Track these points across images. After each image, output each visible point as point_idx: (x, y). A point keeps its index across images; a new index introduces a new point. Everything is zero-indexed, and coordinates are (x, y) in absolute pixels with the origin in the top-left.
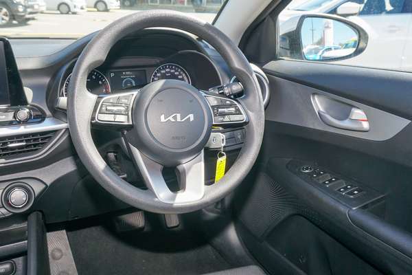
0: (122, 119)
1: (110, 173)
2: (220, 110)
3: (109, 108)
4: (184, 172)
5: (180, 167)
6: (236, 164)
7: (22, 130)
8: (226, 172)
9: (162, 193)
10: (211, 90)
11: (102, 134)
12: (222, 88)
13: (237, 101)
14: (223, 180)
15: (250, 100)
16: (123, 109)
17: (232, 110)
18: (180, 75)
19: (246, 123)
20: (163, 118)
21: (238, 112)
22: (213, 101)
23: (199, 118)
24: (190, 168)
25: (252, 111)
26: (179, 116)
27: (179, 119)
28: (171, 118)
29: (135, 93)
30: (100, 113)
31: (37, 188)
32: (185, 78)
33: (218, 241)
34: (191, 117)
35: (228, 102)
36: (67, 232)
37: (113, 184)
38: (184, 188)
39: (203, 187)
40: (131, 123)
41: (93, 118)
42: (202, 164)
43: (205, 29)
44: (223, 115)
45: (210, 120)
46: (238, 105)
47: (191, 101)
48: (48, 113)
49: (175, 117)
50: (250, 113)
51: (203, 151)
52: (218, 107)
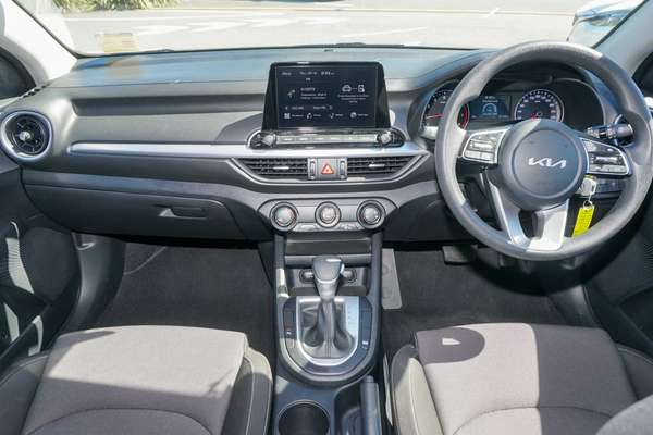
0: (488, 158)
1: (469, 209)
2: (598, 158)
3: (477, 145)
4: (543, 219)
5: (539, 213)
6: (605, 219)
7: (384, 152)
8: (590, 226)
9: (516, 237)
10: (590, 131)
11: (465, 169)
12: (605, 129)
13: (621, 149)
14: (584, 235)
15: (640, 149)
16: (490, 147)
17: (614, 159)
18: (552, 102)
19: (628, 176)
20: (531, 162)
21: (620, 162)
22: (591, 146)
23: (572, 165)
24: (549, 216)
25: (638, 163)
26: (549, 161)
27: (548, 165)
28: (540, 162)
29: (504, 131)
30: (468, 149)
31: (389, 209)
32: (558, 107)
33: (560, 295)
34: (564, 163)
35: (609, 150)
36: (395, 250)
37: (469, 220)
38: (540, 236)
39: (562, 238)
40: (496, 161)
41: (460, 153)
42: (565, 214)
43: (600, 64)
44: (601, 163)
45: (585, 167)
46: (622, 154)
47: (566, 146)
48: (407, 137)
49: (545, 162)
50: (635, 165)
51: (568, 201)
52: (596, 154)
